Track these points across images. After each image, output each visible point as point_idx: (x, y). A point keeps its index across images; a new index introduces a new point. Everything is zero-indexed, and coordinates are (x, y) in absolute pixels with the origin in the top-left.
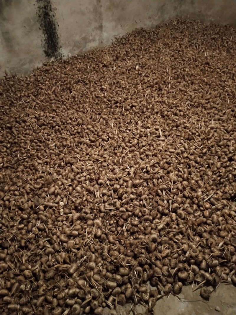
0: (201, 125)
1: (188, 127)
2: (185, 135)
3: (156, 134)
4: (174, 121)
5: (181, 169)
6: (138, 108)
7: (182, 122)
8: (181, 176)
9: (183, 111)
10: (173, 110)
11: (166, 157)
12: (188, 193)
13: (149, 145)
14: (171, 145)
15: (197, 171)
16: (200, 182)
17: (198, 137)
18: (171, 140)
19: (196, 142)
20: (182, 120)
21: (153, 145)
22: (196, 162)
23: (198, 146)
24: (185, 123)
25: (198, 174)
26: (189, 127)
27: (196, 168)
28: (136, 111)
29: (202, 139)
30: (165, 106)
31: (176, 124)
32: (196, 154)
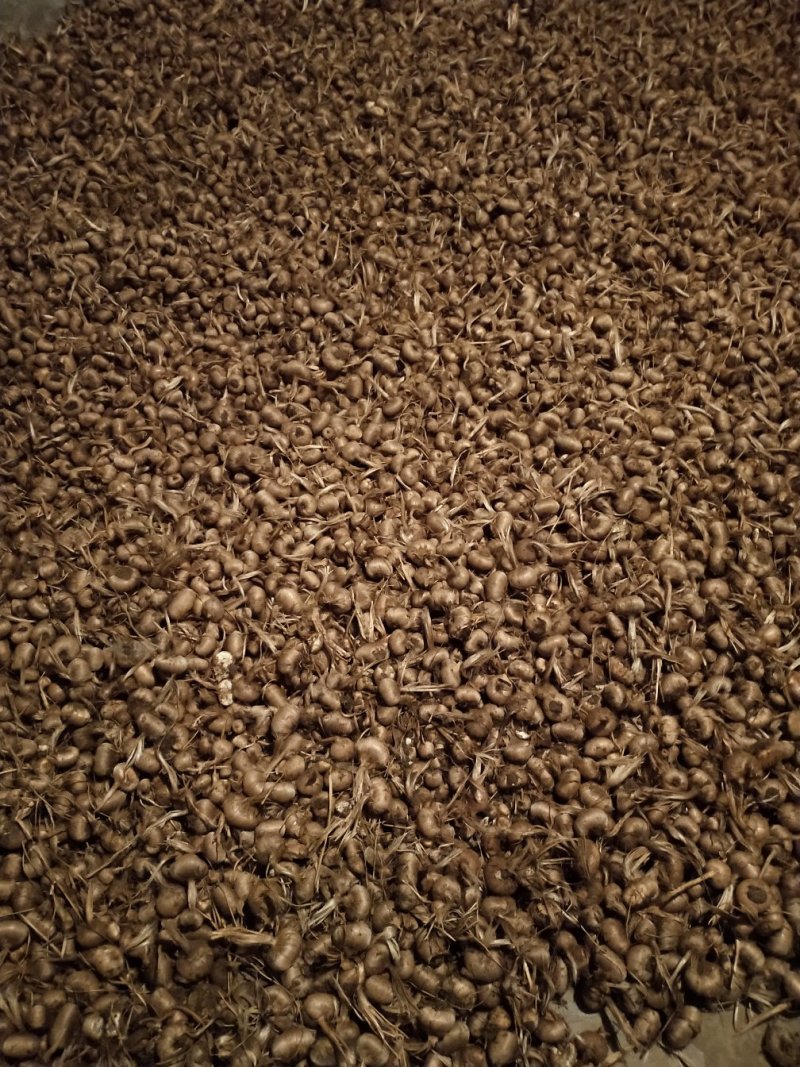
0: (779, 317)
1: (729, 325)
2: (715, 363)
3: (598, 350)
4: (668, 291)
5: (700, 525)
6: (520, 223)
7: (702, 301)
8: (698, 555)
9: (711, 248)
10: (664, 239)
11: (641, 466)
12: (730, 634)
13: (569, 399)
14: (659, 404)
15: (763, 534)
16: (773, 582)
17: (768, 376)
18: (658, 382)
19: (759, 397)
20: (703, 293)
21: (583, 404)
22: (761, 493)
23: (768, 417)
24: (714, 304)
25: (766, 545)
26: (734, 327)
27: (760, 520)
28: (514, 234)
29: (783, 387)
30: (633, 219)
31: (677, 306)
32: (759, 455)
